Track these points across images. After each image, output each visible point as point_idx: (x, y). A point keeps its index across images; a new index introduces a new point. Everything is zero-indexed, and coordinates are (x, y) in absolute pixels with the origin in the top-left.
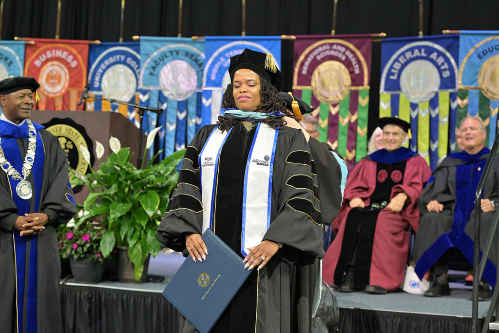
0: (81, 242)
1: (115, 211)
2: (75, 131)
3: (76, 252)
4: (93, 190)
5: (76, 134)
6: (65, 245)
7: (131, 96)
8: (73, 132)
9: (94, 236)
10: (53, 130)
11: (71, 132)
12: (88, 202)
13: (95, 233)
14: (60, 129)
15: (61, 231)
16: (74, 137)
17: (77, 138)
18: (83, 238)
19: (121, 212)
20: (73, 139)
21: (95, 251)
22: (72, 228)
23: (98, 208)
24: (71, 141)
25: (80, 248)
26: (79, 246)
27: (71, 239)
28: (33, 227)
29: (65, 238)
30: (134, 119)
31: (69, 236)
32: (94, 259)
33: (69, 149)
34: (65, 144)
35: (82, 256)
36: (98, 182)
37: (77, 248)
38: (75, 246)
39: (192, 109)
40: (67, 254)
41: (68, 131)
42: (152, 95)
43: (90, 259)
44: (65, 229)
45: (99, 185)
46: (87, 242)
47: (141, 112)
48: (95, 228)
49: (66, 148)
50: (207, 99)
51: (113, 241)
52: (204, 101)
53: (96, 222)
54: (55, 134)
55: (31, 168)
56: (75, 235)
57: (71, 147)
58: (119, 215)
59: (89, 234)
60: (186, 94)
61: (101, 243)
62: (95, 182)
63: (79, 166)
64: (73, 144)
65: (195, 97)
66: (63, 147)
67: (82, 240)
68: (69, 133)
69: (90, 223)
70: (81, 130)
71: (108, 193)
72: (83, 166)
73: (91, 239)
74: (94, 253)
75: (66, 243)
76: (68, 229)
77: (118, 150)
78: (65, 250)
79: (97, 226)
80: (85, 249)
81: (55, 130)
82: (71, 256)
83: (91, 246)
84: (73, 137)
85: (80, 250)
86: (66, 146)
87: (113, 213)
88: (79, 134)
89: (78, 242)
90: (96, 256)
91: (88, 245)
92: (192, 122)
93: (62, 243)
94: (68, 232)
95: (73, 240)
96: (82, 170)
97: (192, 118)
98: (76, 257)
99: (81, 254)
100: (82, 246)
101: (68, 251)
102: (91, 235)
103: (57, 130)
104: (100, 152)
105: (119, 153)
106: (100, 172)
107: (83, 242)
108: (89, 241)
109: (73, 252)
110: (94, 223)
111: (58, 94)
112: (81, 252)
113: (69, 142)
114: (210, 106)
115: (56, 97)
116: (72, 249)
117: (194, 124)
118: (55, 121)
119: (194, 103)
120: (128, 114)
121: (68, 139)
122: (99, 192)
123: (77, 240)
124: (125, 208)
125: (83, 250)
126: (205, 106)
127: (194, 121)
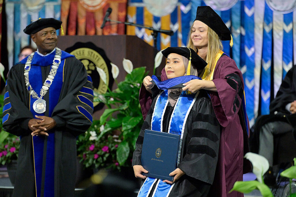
0: (101, 153)
1: (126, 124)
2: (96, 53)
3: (97, 162)
4: (110, 107)
5: (97, 56)
6: (88, 156)
7: (173, 7)
8: (94, 55)
9: (112, 147)
10: (77, 53)
11: (93, 55)
12: (104, 117)
13: (113, 145)
14: (83, 53)
15: (85, 144)
16: (96, 59)
17: (98, 60)
18: (103, 149)
19: (132, 125)
20: (95, 61)
21: (113, 161)
22: (94, 142)
23: (113, 122)
24: (93, 63)
25: (101, 158)
26: (99, 156)
27: (93, 151)
28: (39, 127)
29: (89, 150)
30: (177, 32)
31: (92, 147)
32: (112, 167)
33: (92, 70)
34: (88, 66)
35: (102, 165)
36: (115, 99)
37: (98, 158)
38: (96, 156)
39: (236, 19)
40: (89, 164)
41: (90, 53)
42: (194, 6)
43: (109, 167)
44: (88, 143)
45: (115, 102)
46: (106, 153)
47: (155, 34)
48: (116, 140)
49: (89, 70)
50: (250, 8)
51: (127, 151)
52: (247, 10)
53: (116, 135)
54: (78, 57)
55: (48, 89)
56: (96, 147)
57: (93, 68)
58: (129, 127)
59: (108, 145)
60: (229, 4)
61: (117, 153)
62: (112, 99)
63: (101, 86)
64: (95, 65)
65: (239, 6)
66: (87, 68)
67: (102, 151)
68: (91, 56)
69: (111, 137)
70: (101, 52)
71: (121, 108)
72: (104, 86)
73: (109, 149)
74: (113, 163)
75: (88, 154)
76: (91, 142)
77: (131, 70)
78: (88, 161)
79: (117, 139)
80: (105, 159)
81: (78, 53)
82: (93, 165)
83: (110, 157)
84: (94, 59)
85: (100, 160)
86: (88, 68)
87: (125, 126)
88: (100, 56)
89: (99, 153)
90: (115, 165)
91: (107, 155)
92: (237, 33)
93: (86, 155)
94: (91, 145)
95: (94, 152)
96: (104, 89)
97: (236, 29)
98: (97, 166)
99: (101, 163)
100: (102, 156)
101: (90, 161)
102: (110, 146)
103: (80, 53)
104: (115, 73)
105: (132, 73)
106: (118, 90)
107: (103, 153)
108: (108, 151)
109: (94, 162)
110: (115, 136)
111: (98, 7)
112: (101, 162)
113: (92, 64)
114: (253, 16)
115: (96, 10)
116: (94, 159)
117: (239, 35)
118: (79, 45)
119: (238, 13)
120: (171, 26)
121: (90, 62)
122: (115, 108)
123: (98, 151)
124: (135, 121)
125: (103, 159)
126: (248, 16)
127: (238, 31)
